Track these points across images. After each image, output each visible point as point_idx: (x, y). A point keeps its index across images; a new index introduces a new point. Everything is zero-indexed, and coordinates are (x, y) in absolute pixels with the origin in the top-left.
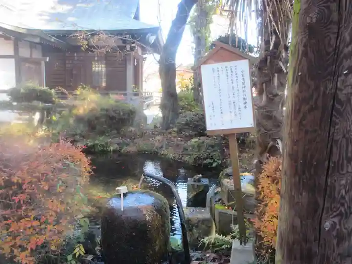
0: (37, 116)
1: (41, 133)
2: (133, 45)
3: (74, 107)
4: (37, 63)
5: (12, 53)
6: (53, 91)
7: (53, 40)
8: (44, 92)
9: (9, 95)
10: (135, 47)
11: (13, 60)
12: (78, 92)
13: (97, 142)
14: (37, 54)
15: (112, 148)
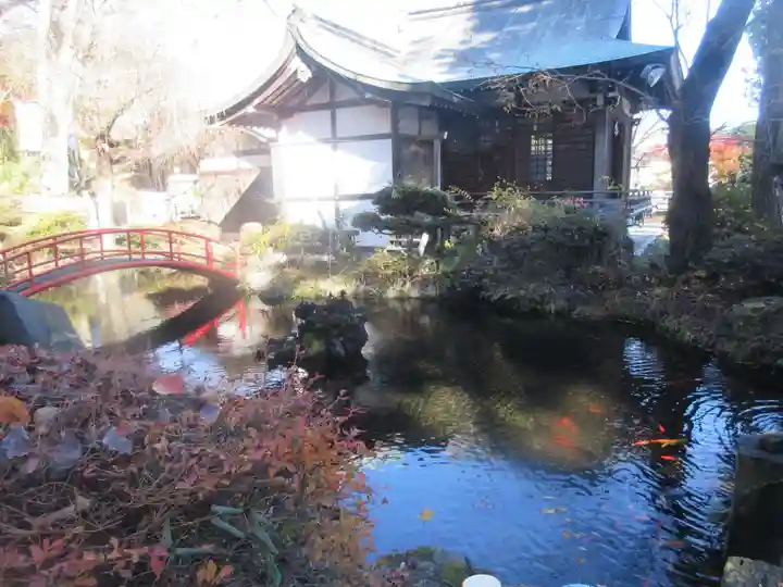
0: (425, 239)
1: (425, 270)
2: (611, 95)
3: (485, 223)
4: (429, 144)
5: (387, 129)
6: (448, 194)
7: (455, 100)
8: (433, 196)
9: (374, 203)
10: (615, 99)
11: (389, 142)
12: (494, 196)
13: (522, 292)
14: (430, 129)
15: (552, 307)
